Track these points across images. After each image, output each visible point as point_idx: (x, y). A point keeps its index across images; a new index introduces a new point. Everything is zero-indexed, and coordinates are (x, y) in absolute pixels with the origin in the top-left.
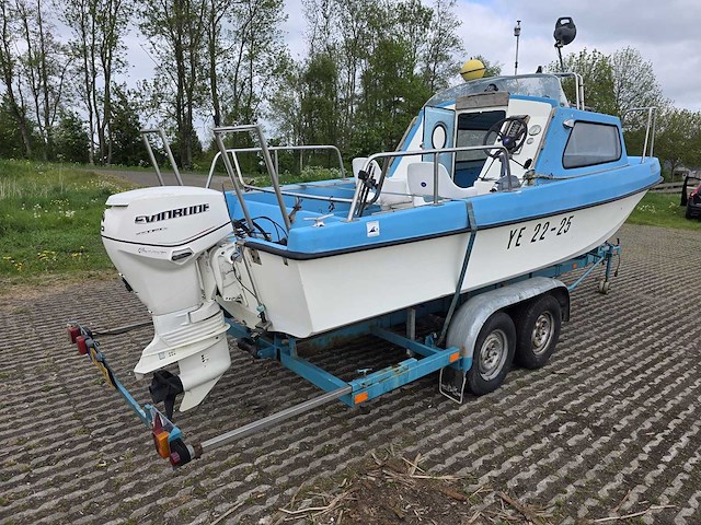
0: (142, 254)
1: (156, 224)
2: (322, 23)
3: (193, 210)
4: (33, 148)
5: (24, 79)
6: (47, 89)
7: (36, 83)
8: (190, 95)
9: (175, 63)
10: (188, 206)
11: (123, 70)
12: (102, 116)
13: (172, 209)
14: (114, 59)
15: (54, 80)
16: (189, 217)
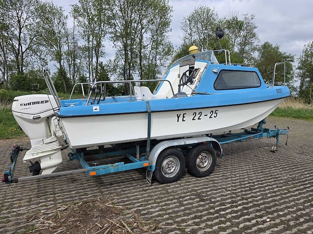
0: (22, 117)
1: (27, 106)
2: (189, 32)
3: (42, 102)
4: (67, 88)
5: (65, 61)
6: (75, 65)
7: (70, 62)
8: (130, 65)
9: (124, 52)
10: (40, 101)
11: (103, 56)
12: (94, 75)
13: (34, 101)
14: (100, 51)
15: (78, 61)
16: (40, 104)
